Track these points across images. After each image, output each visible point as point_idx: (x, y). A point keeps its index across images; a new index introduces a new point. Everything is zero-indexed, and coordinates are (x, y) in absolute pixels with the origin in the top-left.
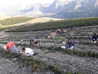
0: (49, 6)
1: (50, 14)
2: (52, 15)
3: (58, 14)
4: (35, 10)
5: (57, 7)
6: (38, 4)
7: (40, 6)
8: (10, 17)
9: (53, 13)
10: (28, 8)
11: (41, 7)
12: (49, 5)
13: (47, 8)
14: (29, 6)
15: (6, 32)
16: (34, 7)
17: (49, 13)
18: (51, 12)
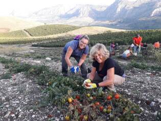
0: (105, 9)
1: (107, 22)
2: (110, 23)
3: (120, 22)
4: (81, 15)
5: (119, 10)
6: (88, 5)
7: (90, 9)
8: (43, 24)
9: (111, 21)
10: (71, 12)
11: (93, 10)
12: (105, 7)
13: (102, 12)
14: (72, 9)
15: (33, 46)
16: (82, 10)
17: (105, 21)
18: (109, 19)
